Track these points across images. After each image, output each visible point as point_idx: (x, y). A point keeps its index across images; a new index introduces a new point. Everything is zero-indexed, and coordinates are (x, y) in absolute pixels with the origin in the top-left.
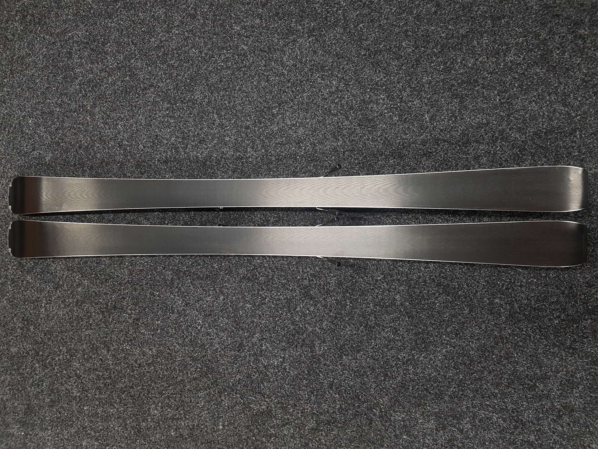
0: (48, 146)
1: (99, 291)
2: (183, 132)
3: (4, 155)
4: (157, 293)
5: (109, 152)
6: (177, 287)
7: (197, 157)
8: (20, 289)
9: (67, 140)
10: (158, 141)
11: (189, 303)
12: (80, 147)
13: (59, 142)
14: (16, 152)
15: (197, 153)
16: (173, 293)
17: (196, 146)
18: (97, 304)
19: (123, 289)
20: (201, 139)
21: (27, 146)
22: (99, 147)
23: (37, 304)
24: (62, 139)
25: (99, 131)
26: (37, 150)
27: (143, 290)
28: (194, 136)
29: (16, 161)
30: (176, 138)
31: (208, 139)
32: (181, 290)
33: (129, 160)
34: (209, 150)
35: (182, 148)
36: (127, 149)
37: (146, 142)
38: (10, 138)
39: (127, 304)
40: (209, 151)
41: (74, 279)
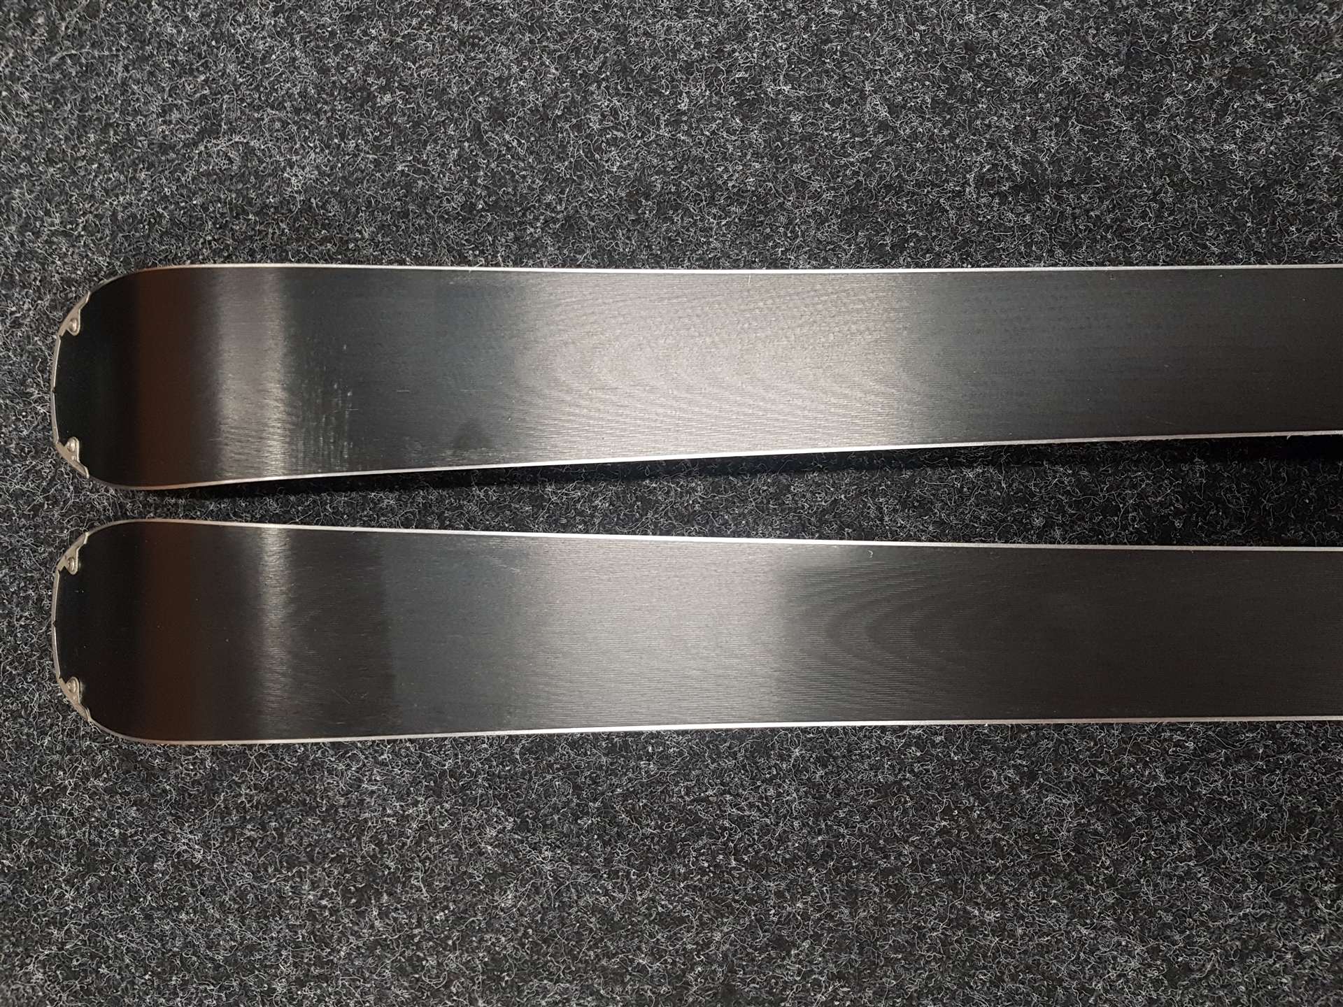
0: (297, 111)
1: (628, 907)
2: (1131, 27)
3: (27, 159)
4: (991, 916)
5: (674, 143)
6: (1111, 881)
7: (1219, 159)
8: (135, 900)
9: (413, 72)
10: (978, 77)
11: (1187, 969)
12: (498, 116)
13: (365, 88)
14: (98, 144)
15: (1219, 139)
16: (1088, 914)
17: (1211, 100)
18: (615, 978)
19: (779, 894)
20: (1241, 62)
21: (165, 111)
22: (614, 112)
23: (243, 985)
24: (388, 73)
25: (616, 27)
26: (232, 131)
27: (898, 894)
28: (1197, 49)
29: (98, 194)
30: (1086, 57)
31: (1284, 61)
32: (1135, 895)
33: (802, 185)
34: (1287, 121)
35: (1131, 111)
36: (786, 120)
37: (904, 80)
38: (57, 66)
39: (805, 976)
40: (1289, 127)
41: (473, 844)
